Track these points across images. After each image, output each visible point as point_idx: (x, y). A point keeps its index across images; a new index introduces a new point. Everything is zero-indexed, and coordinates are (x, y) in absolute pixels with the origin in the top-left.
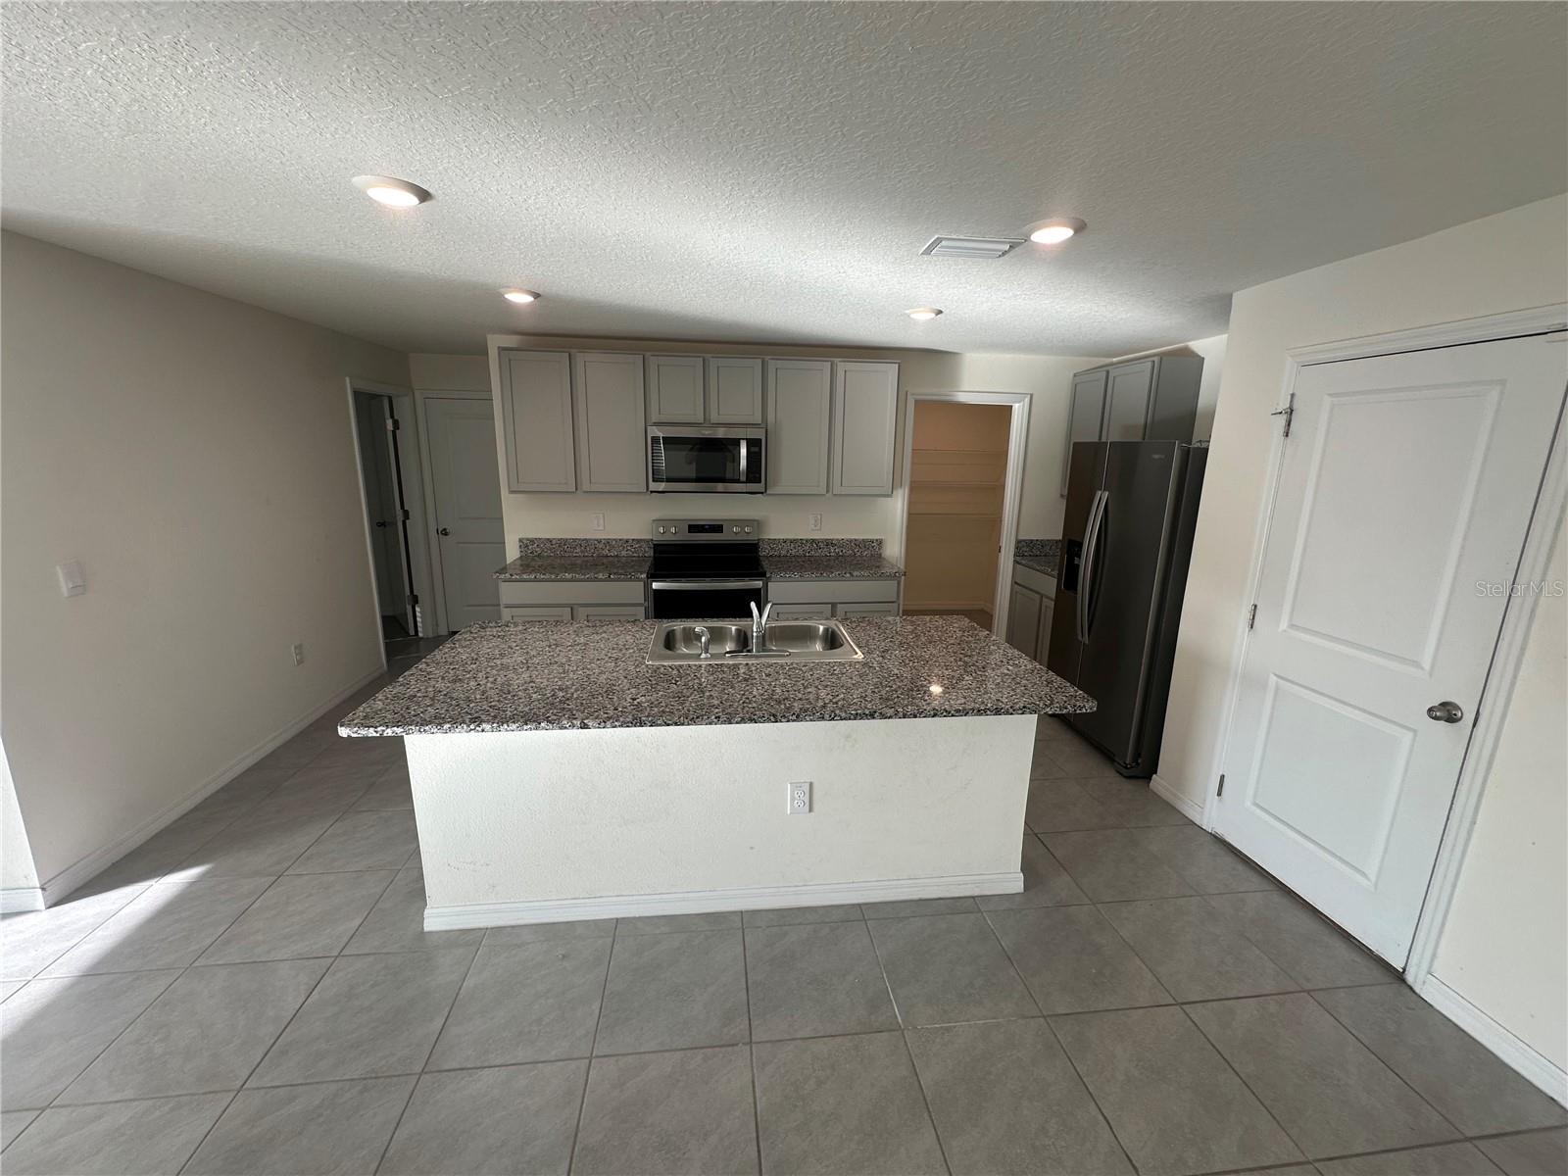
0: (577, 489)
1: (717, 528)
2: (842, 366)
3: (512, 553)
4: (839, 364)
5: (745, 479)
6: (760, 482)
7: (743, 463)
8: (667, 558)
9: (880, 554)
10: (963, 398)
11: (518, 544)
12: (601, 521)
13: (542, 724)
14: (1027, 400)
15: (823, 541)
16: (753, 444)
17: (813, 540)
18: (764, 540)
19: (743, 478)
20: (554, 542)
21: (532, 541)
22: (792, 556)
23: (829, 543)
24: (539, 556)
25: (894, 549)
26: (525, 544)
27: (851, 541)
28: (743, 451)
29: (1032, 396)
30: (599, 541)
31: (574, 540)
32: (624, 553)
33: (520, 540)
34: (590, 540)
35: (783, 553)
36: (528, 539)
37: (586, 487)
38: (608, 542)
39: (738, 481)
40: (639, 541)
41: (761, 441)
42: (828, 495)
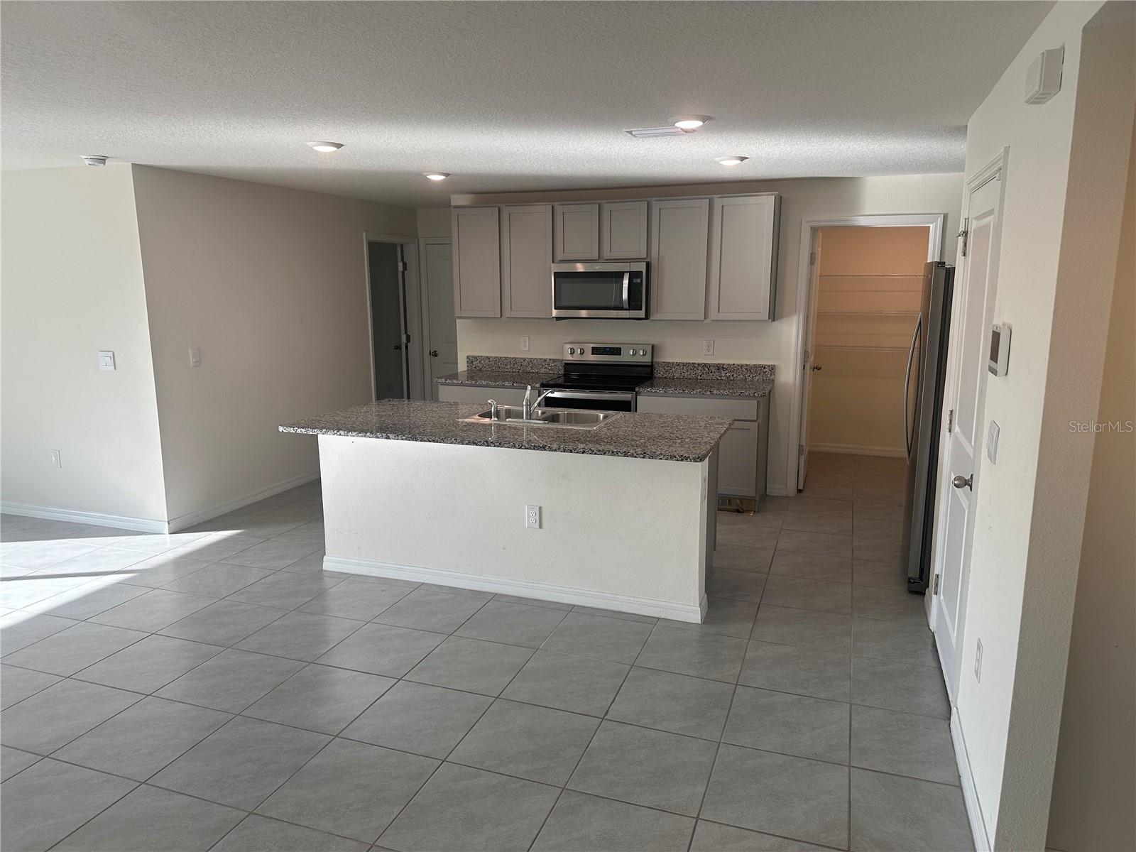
0: (500, 319)
1: (617, 351)
2: (719, 202)
3: (462, 366)
4: (716, 199)
5: (627, 307)
6: (641, 309)
7: (625, 296)
8: (575, 375)
9: (773, 380)
10: (863, 221)
11: (466, 360)
12: (527, 344)
13: (368, 434)
14: (940, 221)
15: (714, 365)
16: (634, 275)
17: (705, 365)
18: (659, 363)
19: (626, 306)
20: (491, 360)
21: (476, 358)
22: (684, 379)
23: (720, 367)
24: (480, 370)
25: (789, 375)
26: (471, 360)
27: (742, 366)
28: (626, 282)
29: (945, 217)
30: (524, 360)
31: (506, 358)
32: (543, 370)
33: (468, 357)
34: (517, 358)
35: (677, 375)
36: (473, 357)
37: (507, 313)
38: (531, 360)
39: (622, 309)
40: (554, 361)
41: (642, 272)
42: (706, 321)
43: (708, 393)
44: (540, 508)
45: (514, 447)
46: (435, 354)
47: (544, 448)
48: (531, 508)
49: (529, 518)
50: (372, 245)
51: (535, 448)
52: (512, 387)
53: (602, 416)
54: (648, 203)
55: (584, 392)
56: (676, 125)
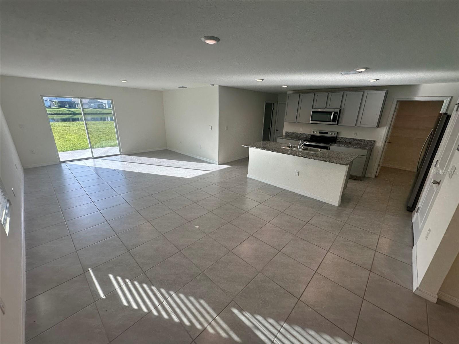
0: (296, 122)
1: (327, 133)
2: (366, 92)
3: (284, 134)
5: (332, 121)
6: (336, 122)
7: (332, 118)
8: (313, 138)
9: (374, 145)
12: (302, 129)
14: (449, 99)
15: (356, 139)
16: (335, 113)
17: (353, 139)
18: (338, 137)
20: (292, 133)
21: (288, 132)
22: (346, 142)
24: (288, 135)
25: (380, 144)
26: (286, 133)
28: (332, 115)
29: (452, 97)
30: (300, 133)
31: (295, 133)
32: (304, 137)
34: (298, 133)
35: (343, 141)
38: (302, 134)
39: (330, 122)
40: (308, 134)
41: (338, 112)
42: (356, 127)
43: (352, 147)
44: (299, 171)
45: (295, 155)
46: (278, 131)
47: (302, 157)
48: (296, 171)
49: (296, 173)
50: (266, 103)
51: (300, 156)
52: (296, 140)
53: (319, 150)
54: (343, 93)
55: (315, 143)
56: (357, 71)
